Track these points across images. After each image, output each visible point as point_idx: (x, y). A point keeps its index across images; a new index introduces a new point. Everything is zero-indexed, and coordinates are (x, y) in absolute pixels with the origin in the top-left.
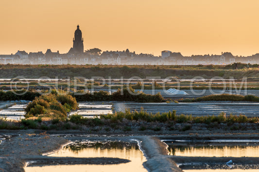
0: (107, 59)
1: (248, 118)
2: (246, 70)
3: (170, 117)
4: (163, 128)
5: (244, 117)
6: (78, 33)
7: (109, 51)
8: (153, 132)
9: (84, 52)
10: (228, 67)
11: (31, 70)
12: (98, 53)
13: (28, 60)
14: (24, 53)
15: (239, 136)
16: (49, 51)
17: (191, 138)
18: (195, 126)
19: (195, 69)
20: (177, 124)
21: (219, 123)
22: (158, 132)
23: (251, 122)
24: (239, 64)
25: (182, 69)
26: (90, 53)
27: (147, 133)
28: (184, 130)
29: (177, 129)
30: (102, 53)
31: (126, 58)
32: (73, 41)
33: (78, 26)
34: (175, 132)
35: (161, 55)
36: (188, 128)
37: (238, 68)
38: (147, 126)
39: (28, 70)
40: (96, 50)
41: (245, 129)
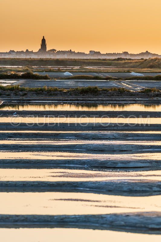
0: (59, 55)
1: (59, 88)
2: (123, 61)
3: (16, 88)
4: (12, 94)
5: (56, 89)
6: (44, 41)
7: (61, 51)
8: (6, 96)
9: (47, 51)
10: (115, 60)
11: (6, 61)
12: (55, 51)
13: (16, 55)
14: (13, 51)
15: (47, 99)
16: (27, 50)
17: (19, 100)
18: (29, 93)
19: (96, 61)
20: (20, 92)
21: (43, 92)
22: (9, 96)
23: (60, 91)
24: (121, 58)
25: (89, 61)
26: (50, 52)
27: (3, 97)
28: (23, 95)
29: (19, 95)
30: (56, 51)
31: (70, 55)
32: (41, 45)
33: (44, 37)
34: (18, 96)
35: (89, 53)
36: (25, 94)
37: (120, 61)
38: (3, 93)
39: (4, 61)
40: (54, 50)
41: (56, 95)
